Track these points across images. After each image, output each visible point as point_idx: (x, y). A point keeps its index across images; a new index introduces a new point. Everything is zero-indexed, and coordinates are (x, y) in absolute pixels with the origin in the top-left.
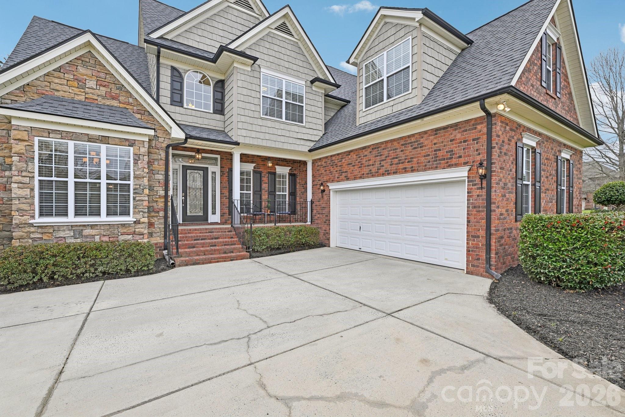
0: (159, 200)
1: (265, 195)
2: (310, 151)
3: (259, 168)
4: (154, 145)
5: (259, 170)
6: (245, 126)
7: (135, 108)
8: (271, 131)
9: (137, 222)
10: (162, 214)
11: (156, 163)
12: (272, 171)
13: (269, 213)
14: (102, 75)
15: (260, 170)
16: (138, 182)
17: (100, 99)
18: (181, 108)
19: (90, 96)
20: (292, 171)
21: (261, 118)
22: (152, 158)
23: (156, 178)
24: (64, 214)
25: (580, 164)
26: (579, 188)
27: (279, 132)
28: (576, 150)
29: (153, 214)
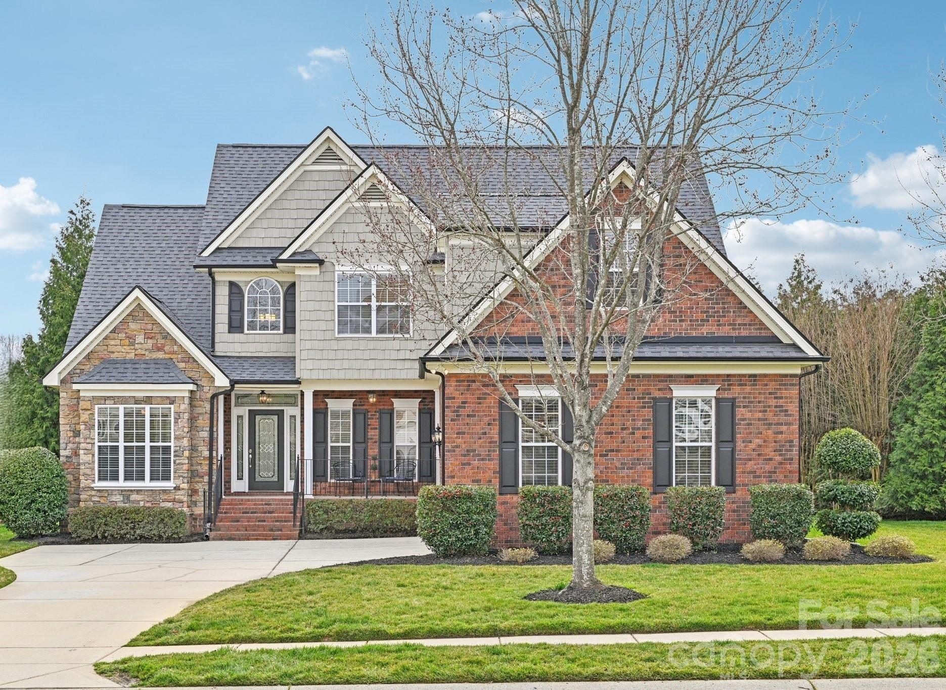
0: (203, 462)
1: (373, 449)
3: (363, 405)
4: (198, 397)
5: (362, 407)
6: (312, 354)
7: (180, 356)
8: (352, 355)
9: (177, 488)
10: (206, 479)
11: (201, 418)
12: (386, 407)
13: (374, 478)
14: (150, 327)
15: (364, 407)
16: (178, 444)
17: (147, 353)
18: (241, 335)
19: (139, 352)
20: (424, 405)
21: (337, 339)
22: (197, 412)
23: (201, 436)
24: (116, 478)
25: (781, 398)
26: (775, 442)
27: (366, 355)
28: (755, 376)
29: (197, 479)
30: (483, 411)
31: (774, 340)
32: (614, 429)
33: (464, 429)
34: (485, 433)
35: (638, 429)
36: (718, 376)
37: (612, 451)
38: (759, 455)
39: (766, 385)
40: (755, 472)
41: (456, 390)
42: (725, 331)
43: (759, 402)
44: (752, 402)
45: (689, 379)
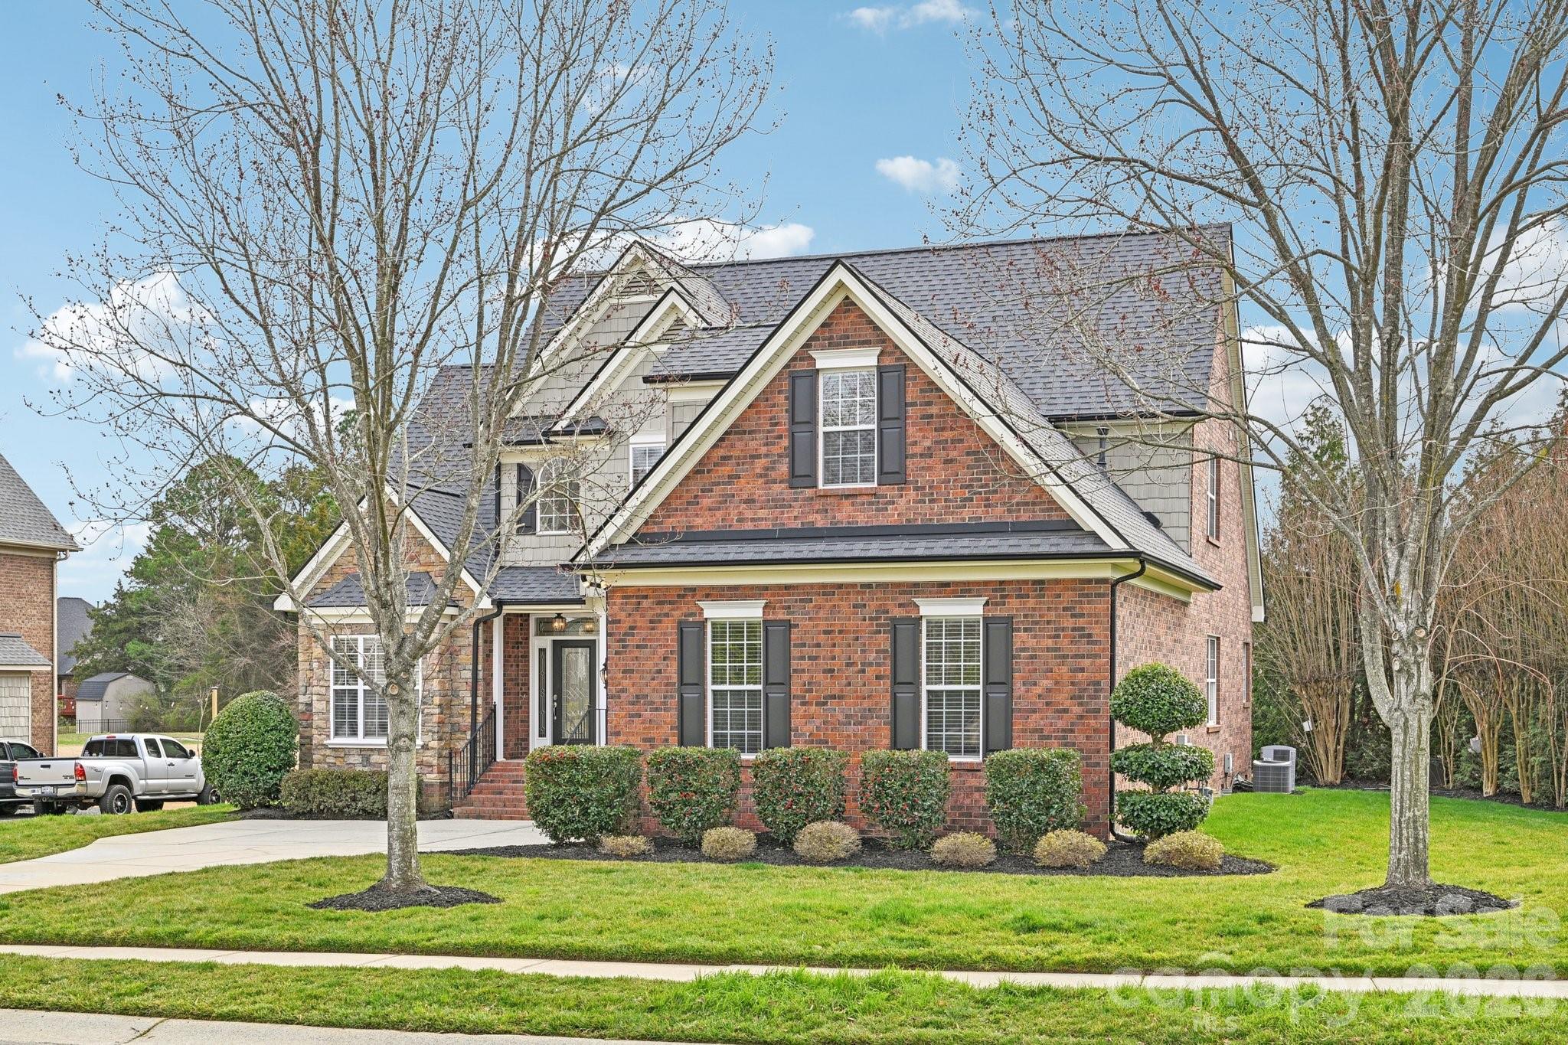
0: (465, 712)
10: (469, 735)
11: (463, 652)
22: (458, 644)
23: (463, 676)
24: (354, 733)
25: (1082, 615)
26: (1072, 684)
28: (1041, 582)
30: (658, 640)
31: (1071, 526)
32: (836, 664)
33: (633, 665)
34: (659, 672)
35: (870, 664)
36: (986, 583)
37: (833, 697)
38: (1048, 704)
39: (1059, 596)
40: (1042, 730)
41: (621, 610)
42: (998, 514)
43: (1048, 623)
44: (1037, 623)
45: (944, 589)
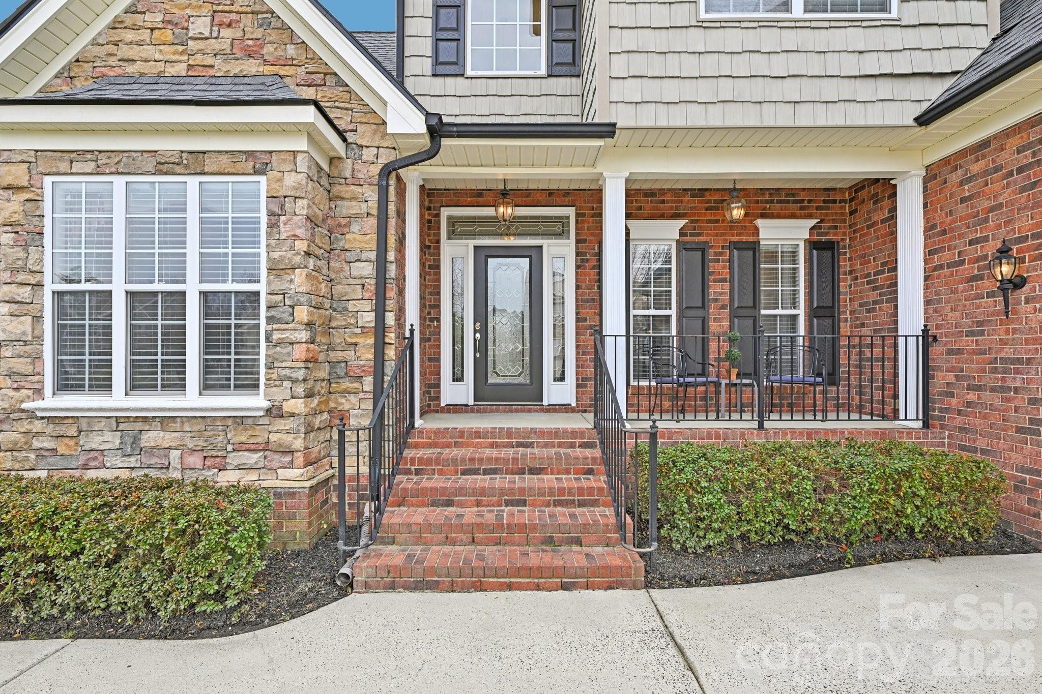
0: (360, 340)
1: (719, 320)
2: (923, 120)
3: (700, 234)
4: (348, 174)
5: (697, 239)
6: (639, 64)
7: (301, 71)
8: (741, 66)
9: (274, 412)
10: (368, 383)
11: (355, 228)
12: (744, 239)
13: (734, 380)
15: (702, 239)
16: (278, 286)
17: (218, 62)
18: (460, 80)
19: (199, 59)
20: (818, 234)
21: (701, 27)
22: (345, 212)
23: (355, 273)
24: (104, 385)
27: (779, 66)
29: (346, 384)
